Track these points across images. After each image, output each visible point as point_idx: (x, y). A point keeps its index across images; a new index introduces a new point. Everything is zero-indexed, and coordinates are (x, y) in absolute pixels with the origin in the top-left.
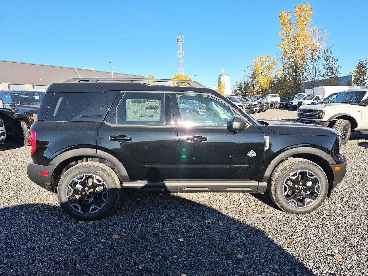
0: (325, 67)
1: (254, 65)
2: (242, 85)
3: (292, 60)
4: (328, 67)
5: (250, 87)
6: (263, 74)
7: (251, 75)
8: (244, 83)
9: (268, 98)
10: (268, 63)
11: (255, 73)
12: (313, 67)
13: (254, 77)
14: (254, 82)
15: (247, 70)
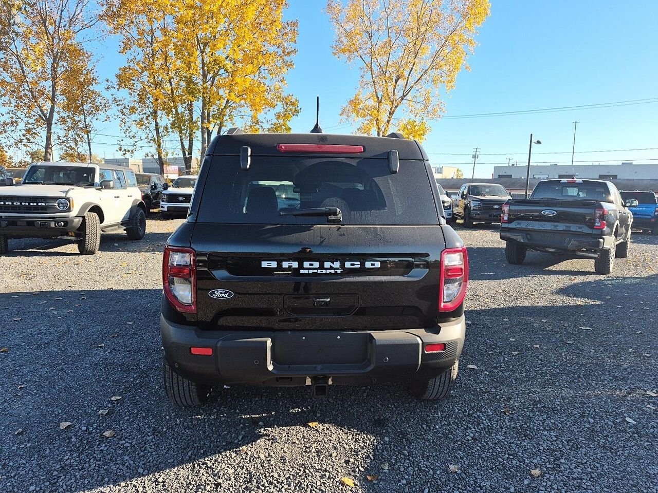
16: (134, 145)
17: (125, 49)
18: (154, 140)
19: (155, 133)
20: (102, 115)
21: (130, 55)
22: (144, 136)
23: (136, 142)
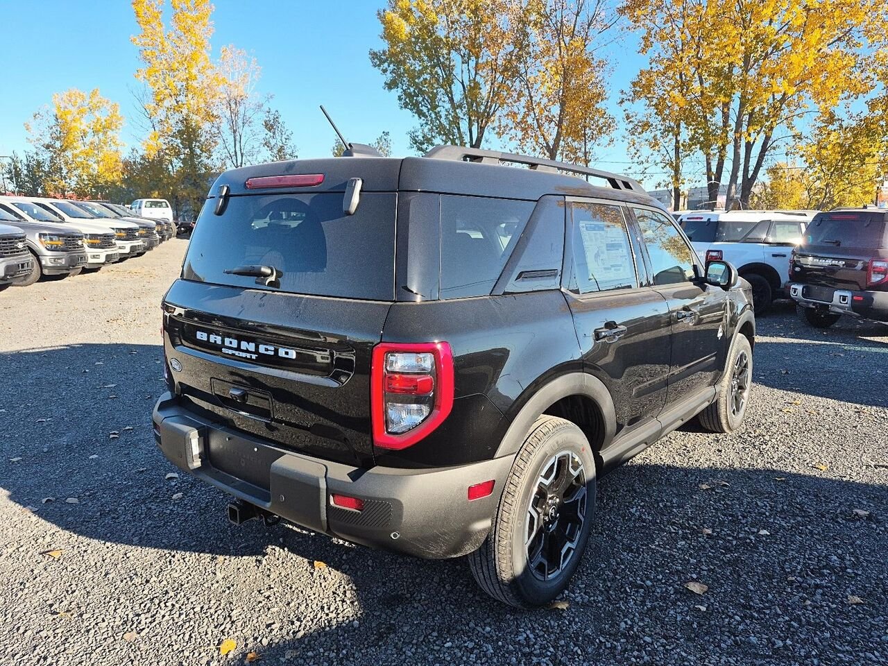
0: (267, 144)
1: (55, 111)
2: (19, 165)
3: (178, 116)
4: (273, 144)
5: (48, 174)
6: (88, 139)
7: (47, 140)
8: (25, 161)
9: (140, 208)
10: (97, 114)
11: (62, 137)
12: (235, 141)
13: (58, 144)
14: (60, 162)
15: (33, 124)
16: (643, 173)
17: (646, 46)
18: (671, 165)
19: (672, 154)
20: (604, 139)
21: (652, 53)
22: (659, 159)
23: (646, 169)
